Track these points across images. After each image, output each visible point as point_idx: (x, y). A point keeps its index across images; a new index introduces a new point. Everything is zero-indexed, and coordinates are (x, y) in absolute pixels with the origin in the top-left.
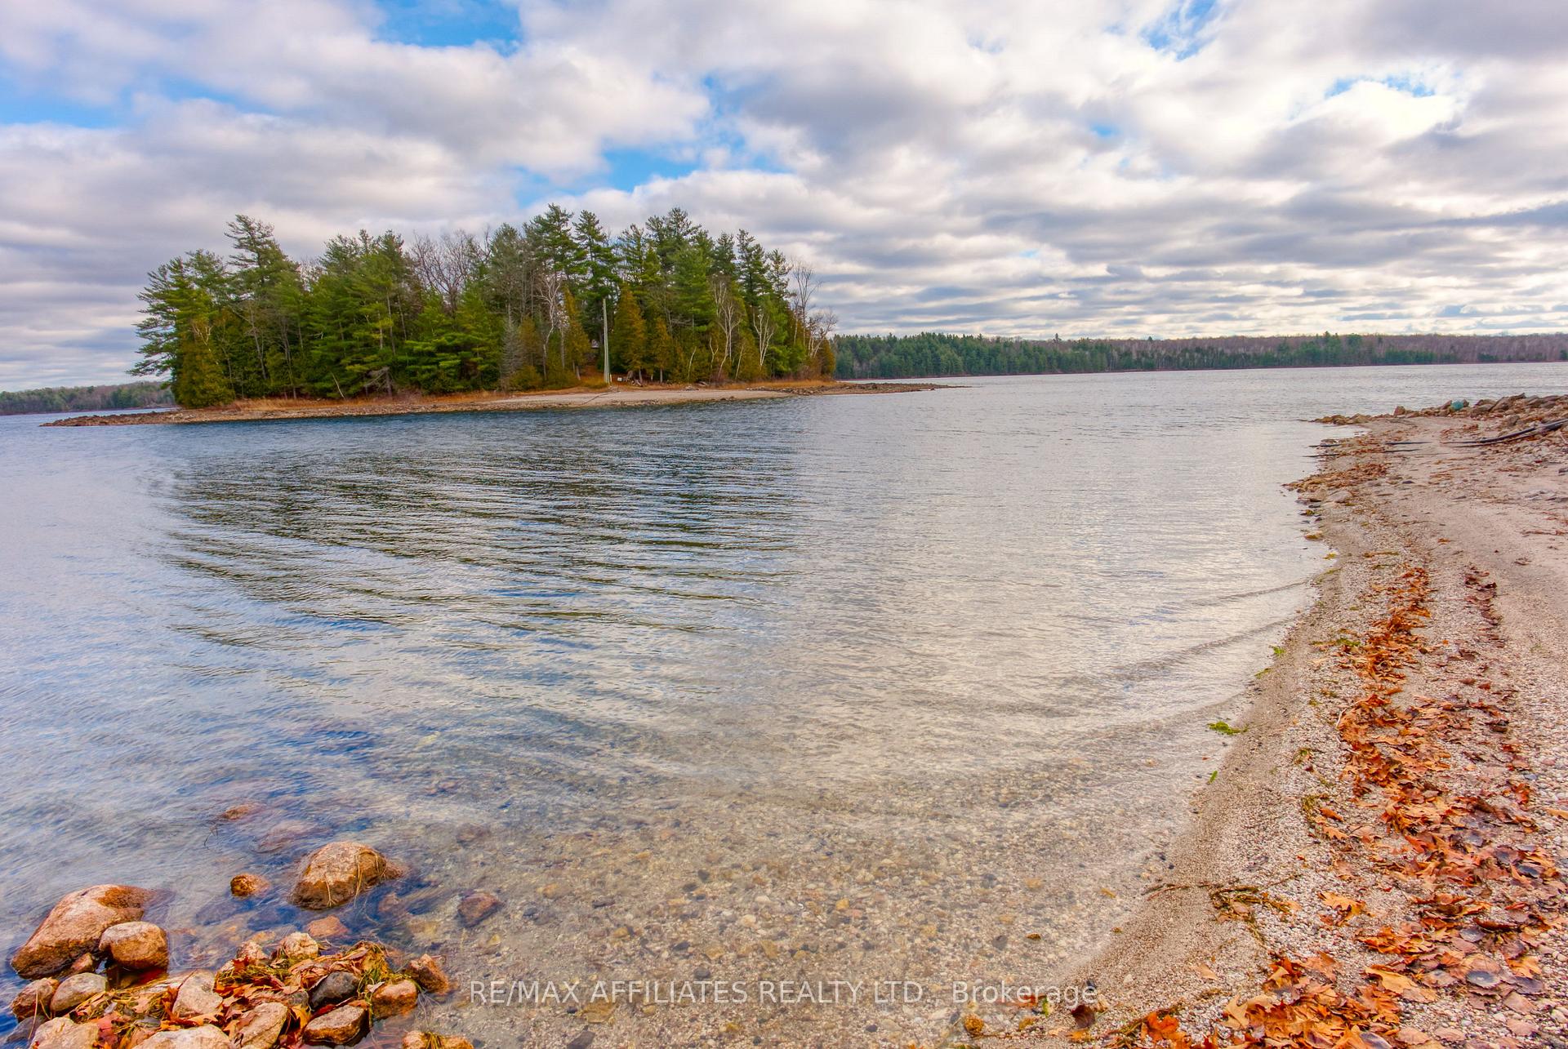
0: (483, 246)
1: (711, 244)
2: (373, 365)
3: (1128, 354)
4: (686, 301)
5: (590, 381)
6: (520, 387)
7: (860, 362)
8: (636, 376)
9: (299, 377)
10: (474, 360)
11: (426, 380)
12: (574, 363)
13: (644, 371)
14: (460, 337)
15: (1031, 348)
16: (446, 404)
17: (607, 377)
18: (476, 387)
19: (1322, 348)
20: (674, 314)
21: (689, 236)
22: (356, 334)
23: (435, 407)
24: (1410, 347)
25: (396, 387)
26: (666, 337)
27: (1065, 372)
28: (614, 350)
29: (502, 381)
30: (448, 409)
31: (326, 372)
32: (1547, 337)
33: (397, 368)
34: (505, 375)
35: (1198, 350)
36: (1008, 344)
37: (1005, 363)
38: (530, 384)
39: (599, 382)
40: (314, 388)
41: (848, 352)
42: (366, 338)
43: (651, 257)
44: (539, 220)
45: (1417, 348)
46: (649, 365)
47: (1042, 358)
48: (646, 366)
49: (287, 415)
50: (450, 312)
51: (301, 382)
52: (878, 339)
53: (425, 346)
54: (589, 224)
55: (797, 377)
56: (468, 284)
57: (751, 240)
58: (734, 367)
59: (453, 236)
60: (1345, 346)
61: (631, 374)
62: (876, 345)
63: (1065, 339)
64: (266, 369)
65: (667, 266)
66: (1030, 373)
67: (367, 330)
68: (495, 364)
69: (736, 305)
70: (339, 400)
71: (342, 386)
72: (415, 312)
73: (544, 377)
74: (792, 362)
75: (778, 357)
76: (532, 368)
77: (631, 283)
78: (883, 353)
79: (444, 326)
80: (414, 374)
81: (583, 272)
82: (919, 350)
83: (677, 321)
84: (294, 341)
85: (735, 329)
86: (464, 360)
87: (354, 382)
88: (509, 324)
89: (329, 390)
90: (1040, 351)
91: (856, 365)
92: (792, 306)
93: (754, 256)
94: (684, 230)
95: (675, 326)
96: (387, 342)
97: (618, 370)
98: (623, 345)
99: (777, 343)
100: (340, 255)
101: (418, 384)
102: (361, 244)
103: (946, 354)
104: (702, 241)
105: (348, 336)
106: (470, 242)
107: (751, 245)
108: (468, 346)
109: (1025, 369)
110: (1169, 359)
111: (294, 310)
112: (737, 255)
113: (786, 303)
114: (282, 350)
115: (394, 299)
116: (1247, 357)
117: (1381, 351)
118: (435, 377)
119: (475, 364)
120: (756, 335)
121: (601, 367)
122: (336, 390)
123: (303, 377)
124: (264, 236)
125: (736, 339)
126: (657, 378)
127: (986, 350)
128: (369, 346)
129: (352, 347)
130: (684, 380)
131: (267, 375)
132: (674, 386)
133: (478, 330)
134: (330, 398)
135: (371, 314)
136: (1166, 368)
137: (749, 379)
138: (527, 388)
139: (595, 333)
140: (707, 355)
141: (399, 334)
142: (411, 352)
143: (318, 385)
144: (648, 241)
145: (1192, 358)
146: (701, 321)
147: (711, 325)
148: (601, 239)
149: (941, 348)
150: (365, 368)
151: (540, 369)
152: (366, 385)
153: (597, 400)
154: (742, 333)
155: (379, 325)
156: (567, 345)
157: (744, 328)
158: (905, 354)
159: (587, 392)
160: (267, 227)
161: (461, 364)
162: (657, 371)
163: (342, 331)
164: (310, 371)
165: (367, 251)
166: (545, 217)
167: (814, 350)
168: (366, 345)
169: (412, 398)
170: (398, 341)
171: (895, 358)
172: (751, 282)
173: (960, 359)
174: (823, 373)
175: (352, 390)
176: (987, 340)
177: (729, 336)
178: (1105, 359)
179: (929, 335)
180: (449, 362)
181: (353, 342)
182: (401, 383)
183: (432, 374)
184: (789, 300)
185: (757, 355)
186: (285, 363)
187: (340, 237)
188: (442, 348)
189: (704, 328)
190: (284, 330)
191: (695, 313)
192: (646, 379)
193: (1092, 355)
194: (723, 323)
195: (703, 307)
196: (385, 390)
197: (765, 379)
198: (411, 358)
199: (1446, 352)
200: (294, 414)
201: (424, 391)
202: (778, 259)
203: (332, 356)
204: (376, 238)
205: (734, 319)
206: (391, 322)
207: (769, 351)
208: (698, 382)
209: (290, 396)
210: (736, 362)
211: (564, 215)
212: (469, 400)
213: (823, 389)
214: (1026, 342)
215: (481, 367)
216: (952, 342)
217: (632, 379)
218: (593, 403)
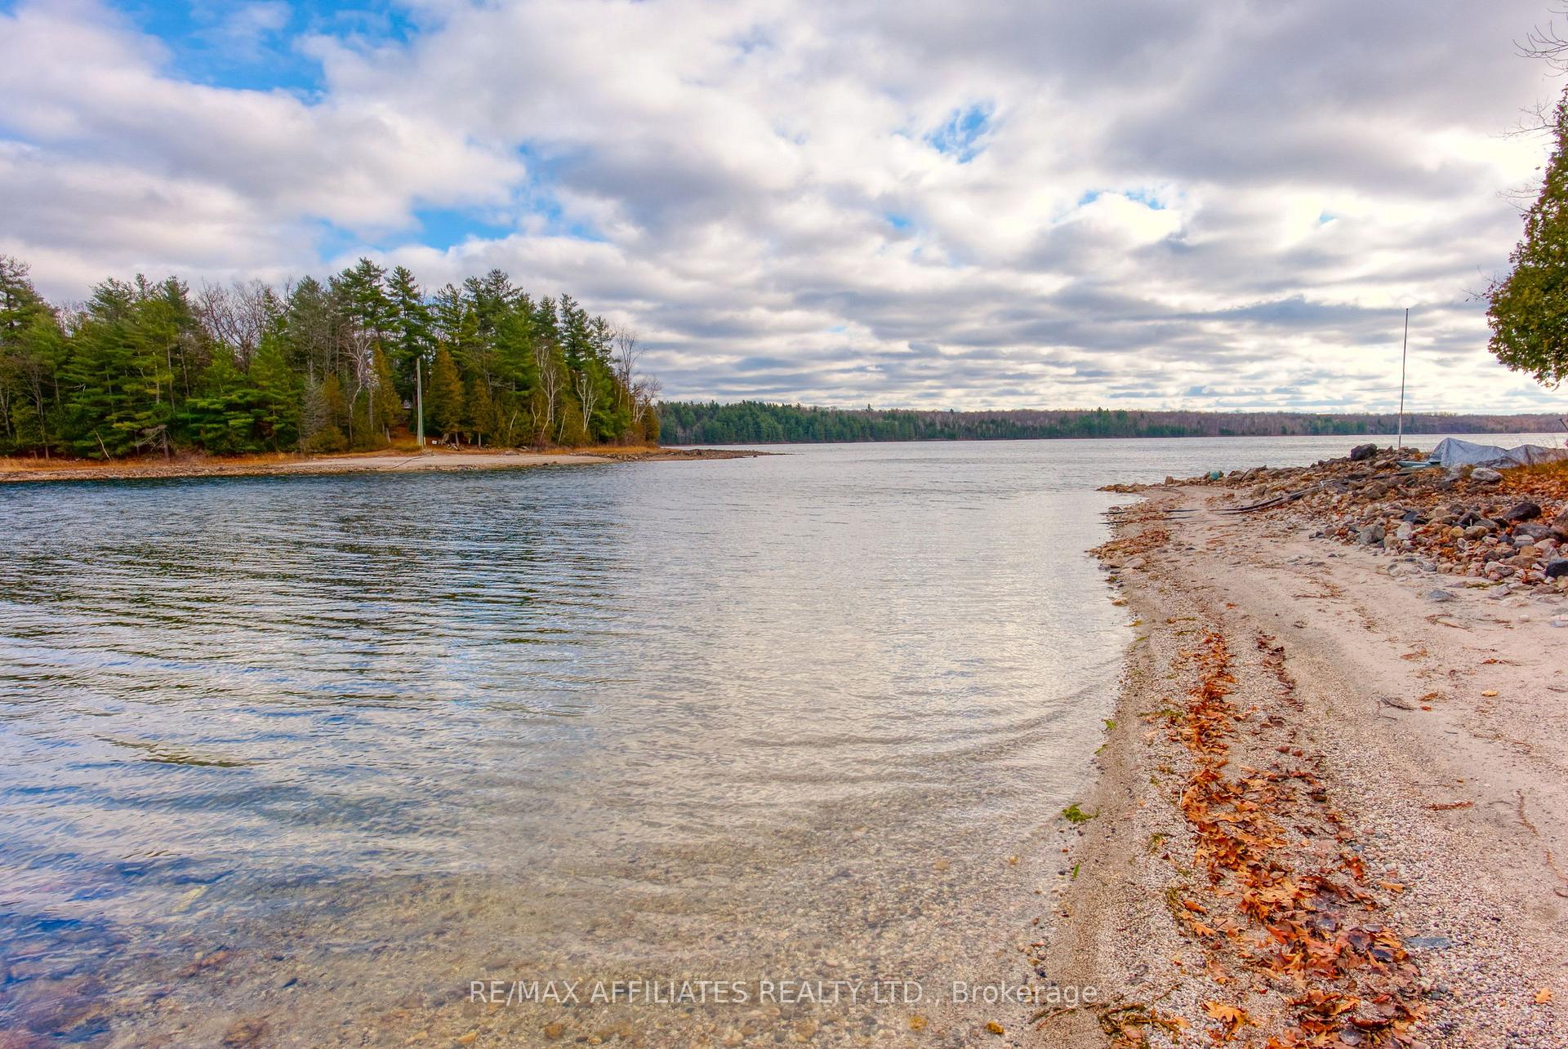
0: (282, 297)
1: (533, 307)
2: (146, 423)
3: (932, 424)
4: (507, 363)
5: (402, 443)
6: (322, 450)
7: (684, 428)
8: (452, 440)
9: (54, 434)
10: (268, 419)
11: (212, 440)
12: (384, 425)
13: (461, 435)
14: (253, 394)
15: (845, 417)
16: (234, 467)
17: (421, 439)
18: (271, 449)
19: (1096, 422)
20: (494, 377)
21: (510, 298)
22: (127, 388)
23: (221, 469)
24: (1166, 422)
25: (175, 446)
26: (485, 400)
27: (877, 439)
28: (428, 411)
29: (303, 443)
30: (237, 472)
31: (89, 430)
32: (1271, 415)
33: (175, 427)
34: (306, 437)
35: (993, 422)
36: (824, 414)
37: (823, 431)
38: (333, 446)
39: (412, 445)
40: (72, 447)
41: (672, 418)
42: (138, 392)
43: (468, 318)
44: (348, 274)
45: (1173, 423)
46: (466, 429)
47: (856, 427)
48: (464, 429)
49: (36, 477)
50: (243, 367)
51: (56, 439)
52: (700, 406)
53: (214, 403)
54: (403, 279)
55: (621, 443)
56: (265, 339)
57: (574, 304)
58: (558, 432)
59: (248, 285)
60: (1114, 420)
61: (446, 437)
62: (699, 411)
63: (876, 409)
64: (11, 424)
65: (485, 327)
66: (845, 440)
67: (141, 384)
68: (293, 424)
69: (559, 369)
70: (103, 460)
71: (107, 445)
72: (200, 366)
73: (350, 439)
74: (617, 427)
75: (601, 422)
76: (336, 429)
77: (447, 343)
78: (706, 419)
79: (234, 382)
80: (197, 432)
81: (395, 330)
82: (741, 417)
83: (497, 384)
84: (48, 392)
85: (558, 393)
86: (258, 418)
87: (124, 441)
88: (311, 382)
89: (92, 449)
90: (854, 420)
91: (680, 431)
92: (616, 372)
93: (576, 321)
94: (505, 292)
95: (495, 389)
96: (164, 398)
97: (432, 433)
98: (437, 407)
99: (602, 408)
100: (112, 301)
101: (201, 444)
102: (137, 289)
103: (766, 421)
104: (523, 303)
105: (117, 389)
106: (267, 292)
107: (575, 310)
108: (263, 403)
109: (840, 438)
110: (968, 430)
111: (49, 358)
112: (560, 319)
113: (610, 369)
114: (33, 403)
115: (176, 350)
116: (1035, 429)
117: (1143, 425)
118: (223, 437)
119: (271, 424)
120: (580, 400)
121: (414, 429)
122: (100, 450)
123: (58, 434)
124: (16, 274)
125: (559, 403)
126: (474, 442)
127: (804, 419)
128: (143, 401)
129: (121, 401)
130: (504, 445)
131: (13, 430)
132: (493, 450)
133: (276, 387)
134: (92, 459)
135: (146, 368)
136: (967, 439)
137: (572, 444)
138: (330, 450)
139: (408, 394)
140: (529, 419)
141: (181, 389)
142: (194, 410)
143: (78, 444)
144: (466, 301)
145: (988, 428)
146: (522, 386)
147: (532, 390)
148: (415, 297)
149: (763, 416)
150: (135, 425)
151: (345, 430)
152: (138, 444)
153: (410, 464)
154: (565, 398)
155: (157, 379)
156: (375, 406)
157: (568, 393)
158: (727, 421)
159: (399, 455)
160: (22, 266)
161: (255, 423)
162: (475, 435)
163: (109, 383)
164: (67, 427)
165: (144, 298)
166: (355, 271)
167: (639, 416)
168: (138, 400)
169: (194, 459)
170: (179, 396)
171: (718, 424)
172: (574, 347)
173: (780, 427)
174: (647, 439)
175: (120, 450)
176: (805, 409)
177: (551, 400)
178: (912, 428)
179: (749, 403)
180: (239, 421)
181: (123, 397)
182: (182, 443)
183: (219, 433)
184: (613, 366)
185: (581, 420)
186: (37, 417)
187: (111, 280)
188: (231, 406)
189: (525, 393)
190: (35, 380)
191: (517, 377)
192: (463, 442)
193: (901, 425)
194: (545, 387)
195: (523, 370)
196: (162, 451)
197: (590, 444)
198: (195, 416)
199: (1194, 426)
200: (45, 475)
201: (209, 452)
202: (601, 326)
203: (94, 412)
204: (155, 284)
205: (557, 383)
206: (172, 376)
207: (593, 416)
208: (518, 446)
209: (41, 455)
210: (560, 426)
211: (376, 270)
212: (261, 463)
213: (647, 455)
214: (841, 412)
215: (276, 427)
216: (772, 410)
217: (448, 442)
218: (405, 467)
